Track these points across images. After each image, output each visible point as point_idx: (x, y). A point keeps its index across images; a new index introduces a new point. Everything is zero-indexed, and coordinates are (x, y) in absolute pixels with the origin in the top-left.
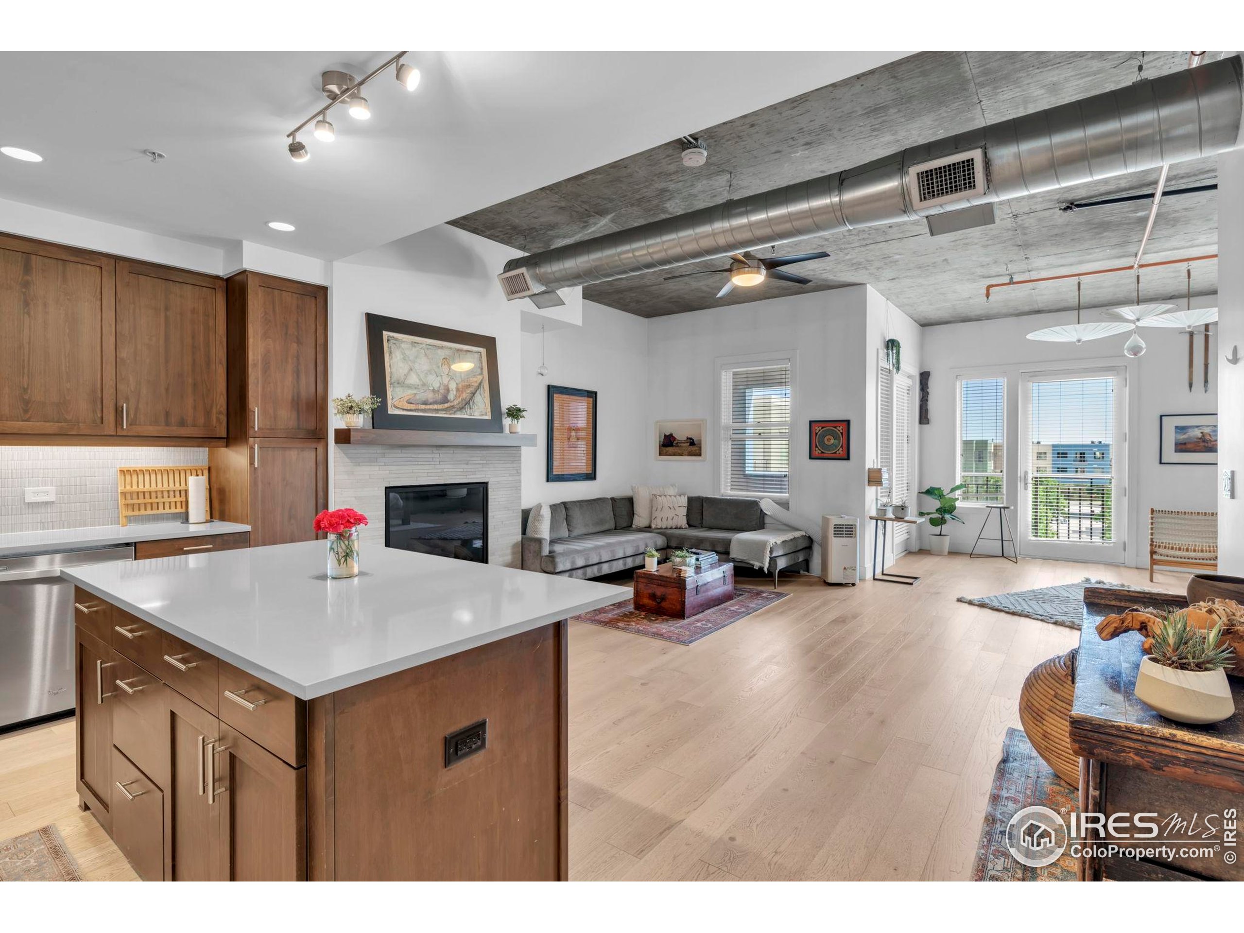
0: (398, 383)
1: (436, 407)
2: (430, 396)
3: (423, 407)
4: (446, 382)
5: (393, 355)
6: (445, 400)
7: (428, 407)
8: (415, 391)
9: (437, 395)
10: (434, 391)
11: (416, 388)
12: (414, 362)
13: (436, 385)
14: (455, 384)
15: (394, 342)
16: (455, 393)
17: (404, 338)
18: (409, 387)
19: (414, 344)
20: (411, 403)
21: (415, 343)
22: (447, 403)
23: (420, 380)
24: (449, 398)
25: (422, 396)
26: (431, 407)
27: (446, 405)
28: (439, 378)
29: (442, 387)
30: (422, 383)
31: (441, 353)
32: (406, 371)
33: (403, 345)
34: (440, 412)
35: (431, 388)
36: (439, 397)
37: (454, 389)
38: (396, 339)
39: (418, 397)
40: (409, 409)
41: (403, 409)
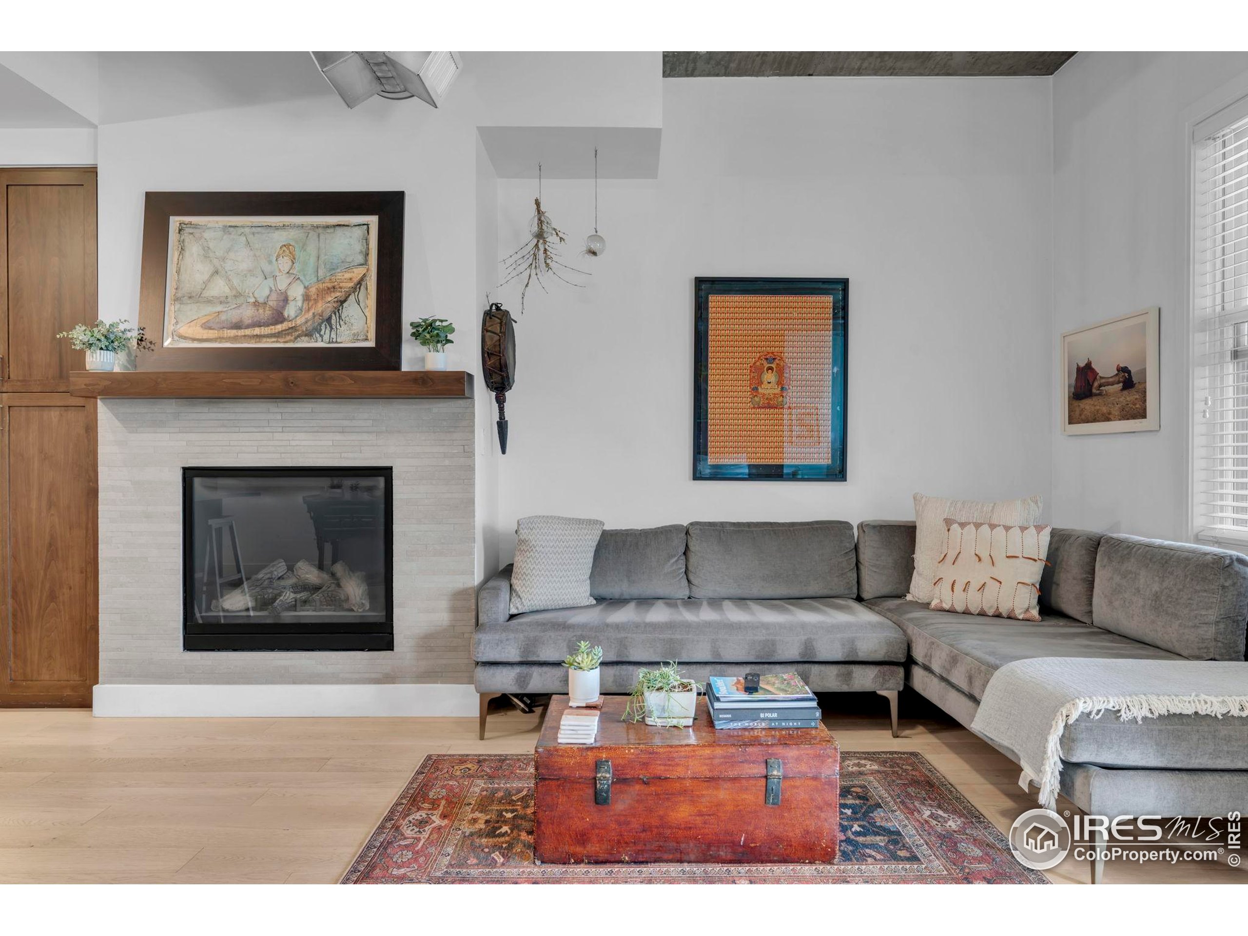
0: (190, 297)
1: (257, 331)
2: (247, 314)
3: (233, 333)
4: (282, 285)
5: (187, 254)
6: (278, 318)
7: (241, 332)
8: (219, 308)
9: (261, 311)
10: (256, 304)
11: (221, 303)
12: (224, 259)
13: (262, 294)
14: (302, 287)
15: (191, 231)
16: (300, 304)
17: (209, 222)
18: (209, 301)
19: (226, 229)
20: (210, 328)
21: (230, 226)
22: (282, 322)
23: (232, 288)
24: (286, 314)
25: (233, 315)
26: (248, 332)
27: (279, 327)
28: (270, 282)
29: (274, 296)
30: (234, 293)
31: (280, 238)
32: (206, 277)
33: (207, 235)
34: (265, 340)
35: (252, 300)
36: (265, 314)
37: (300, 299)
38: (196, 226)
39: (223, 317)
40: (205, 337)
41: (194, 340)
